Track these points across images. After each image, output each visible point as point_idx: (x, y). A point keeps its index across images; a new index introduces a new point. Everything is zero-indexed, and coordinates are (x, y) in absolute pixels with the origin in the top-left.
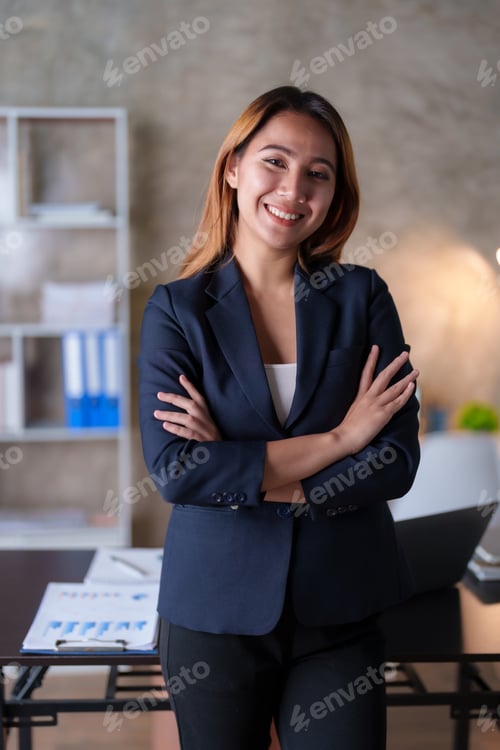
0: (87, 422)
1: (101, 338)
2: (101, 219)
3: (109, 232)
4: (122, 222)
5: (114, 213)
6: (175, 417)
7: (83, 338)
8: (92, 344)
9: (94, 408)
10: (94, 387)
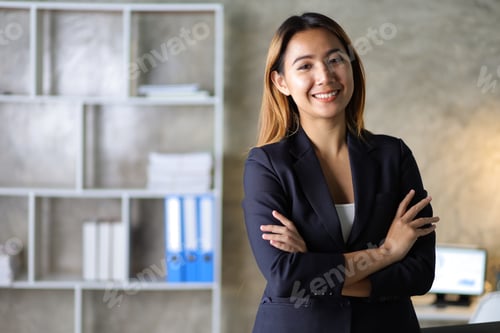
0: (184, 276)
1: (198, 200)
2: (202, 98)
3: (208, 108)
4: (218, 100)
5: (212, 94)
6: (277, 238)
7: (181, 200)
8: (190, 205)
9: (191, 263)
10: (191, 245)
